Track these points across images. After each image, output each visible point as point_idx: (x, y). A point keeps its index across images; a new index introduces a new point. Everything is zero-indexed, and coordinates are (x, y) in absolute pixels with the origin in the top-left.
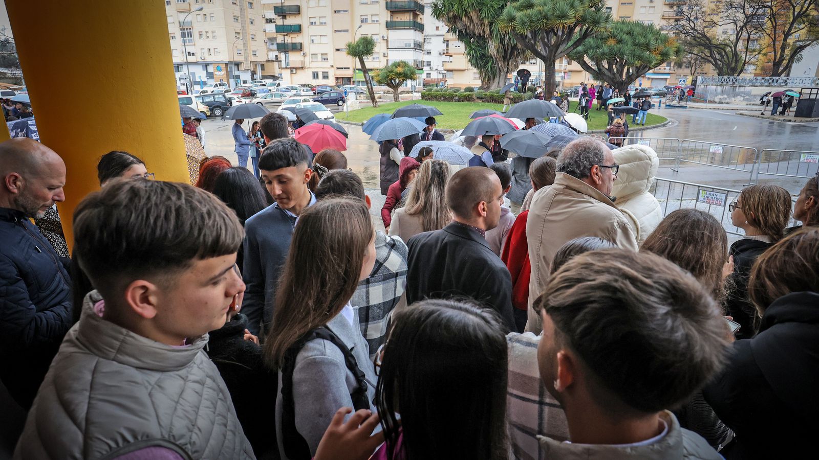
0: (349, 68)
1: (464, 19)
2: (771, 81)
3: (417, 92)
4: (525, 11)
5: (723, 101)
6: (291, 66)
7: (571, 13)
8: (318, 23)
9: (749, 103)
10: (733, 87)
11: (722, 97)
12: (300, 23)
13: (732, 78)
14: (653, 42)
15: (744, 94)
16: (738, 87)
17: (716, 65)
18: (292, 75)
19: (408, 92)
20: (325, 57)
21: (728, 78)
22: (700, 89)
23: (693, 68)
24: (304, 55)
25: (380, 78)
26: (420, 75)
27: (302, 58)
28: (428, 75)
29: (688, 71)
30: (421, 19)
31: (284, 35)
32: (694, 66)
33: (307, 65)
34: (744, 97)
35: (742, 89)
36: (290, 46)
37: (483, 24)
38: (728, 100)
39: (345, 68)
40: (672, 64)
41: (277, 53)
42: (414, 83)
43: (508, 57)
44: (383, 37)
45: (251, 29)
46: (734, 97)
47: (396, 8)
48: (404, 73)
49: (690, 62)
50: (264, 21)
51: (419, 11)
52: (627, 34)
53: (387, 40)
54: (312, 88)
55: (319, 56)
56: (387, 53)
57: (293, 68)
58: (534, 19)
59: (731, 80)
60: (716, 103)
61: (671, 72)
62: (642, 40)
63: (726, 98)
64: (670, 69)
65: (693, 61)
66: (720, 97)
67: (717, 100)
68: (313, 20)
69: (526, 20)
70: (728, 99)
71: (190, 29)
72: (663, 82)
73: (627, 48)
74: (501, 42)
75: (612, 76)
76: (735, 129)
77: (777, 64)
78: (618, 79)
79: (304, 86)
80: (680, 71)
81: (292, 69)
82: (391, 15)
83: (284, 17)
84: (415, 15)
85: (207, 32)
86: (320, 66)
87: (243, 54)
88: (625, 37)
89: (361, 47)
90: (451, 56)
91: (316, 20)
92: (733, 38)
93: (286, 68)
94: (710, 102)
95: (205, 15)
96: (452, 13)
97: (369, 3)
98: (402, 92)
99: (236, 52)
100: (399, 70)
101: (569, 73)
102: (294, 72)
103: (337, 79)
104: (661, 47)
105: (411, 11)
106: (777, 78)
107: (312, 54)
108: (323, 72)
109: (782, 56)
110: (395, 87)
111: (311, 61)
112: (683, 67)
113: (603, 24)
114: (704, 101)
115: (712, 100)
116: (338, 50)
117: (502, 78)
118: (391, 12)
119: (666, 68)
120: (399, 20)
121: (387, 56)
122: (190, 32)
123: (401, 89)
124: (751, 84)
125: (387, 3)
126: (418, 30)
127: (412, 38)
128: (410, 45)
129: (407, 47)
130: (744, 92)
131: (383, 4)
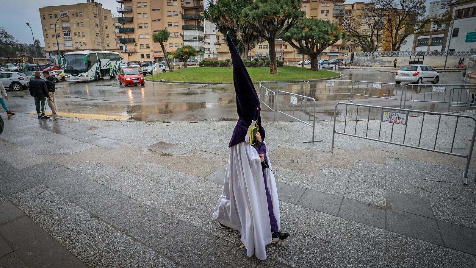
0: (161, 52)
1: (221, 19)
2: (392, 54)
4: (254, 11)
5: (368, 65)
6: (128, 51)
7: (281, 11)
8: (143, 27)
9: (382, 66)
10: (373, 58)
11: (368, 63)
12: (133, 27)
13: (372, 52)
14: (329, 30)
16: (375, 57)
17: (362, 47)
18: (129, 56)
20: (148, 46)
21: (370, 53)
22: (356, 59)
23: (350, 50)
24: (136, 45)
25: (175, 55)
26: (203, 55)
27: (135, 47)
28: (209, 56)
29: (347, 51)
30: (202, 24)
31: (124, 34)
32: (351, 49)
33: (137, 50)
34: (379, 62)
35: (378, 58)
36: (127, 40)
37: (233, 22)
38: (371, 65)
39: (159, 52)
40: (340, 48)
41: (121, 45)
42: (196, 58)
43: (248, 41)
44: (181, 34)
45: (106, 31)
46: (374, 63)
47: (187, 18)
48: (189, 52)
49: (349, 47)
50: (114, 27)
51: (200, 20)
52: (315, 25)
53: (183, 36)
54: (140, 63)
55: (145, 45)
56: (184, 43)
57: (130, 52)
58: (260, 15)
59: (372, 54)
60: (365, 66)
61: (339, 51)
62: (324, 29)
63: (370, 64)
64: (339, 50)
65: (350, 46)
66: (367, 63)
67: (365, 65)
68: (140, 25)
69: (255, 16)
71: (69, 31)
72: (336, 57)
73: (315, 33)
74: (244, 32)
75: (308, 50)
77: (394, 45)
78: (312, 51)
79: (135, 62)
80: (344, 51)
81: (129, 53)
82: (185, 22)
83: (124, 24)
84: (199, 22)
85: (79, 33)
86: (145, 51)
87: (101, 45)
88: (314, 27)
89: (161, 36)
90: (220, 45)
91: (143, 26)
92: (370, 33)
93: (125, 52)
94: (362, 66)
95: (78, 23)
96: (215, 16)
97: (172, 15)
98: (188, 65)
99: (96, 44)
100: (186, 50)
101: (286, 53)
102: (130, 55)
104: (334, 32)
105: (196, 20)
106: (395, 52)
107: (140, 44)
108: (147, 54)
109: (396, 41)
110: (185, 60)
111: (140, 48)
112: (345, 49)
113: (301, 18)
114: (359, 65)
115: (363, 64)
117: (246, 53)
118: (185, 20)
119: (337, 49)
120: (189, 24)
121: (183, 45)
122: (69, 33)
123: (188, 62)
124: (382, 55)
125: (182, 15)
126: (201, 30)
127: (197, 35)
128: (196, 38)
129: (195, 39)
130: (379, 60)
131: (180, 16)
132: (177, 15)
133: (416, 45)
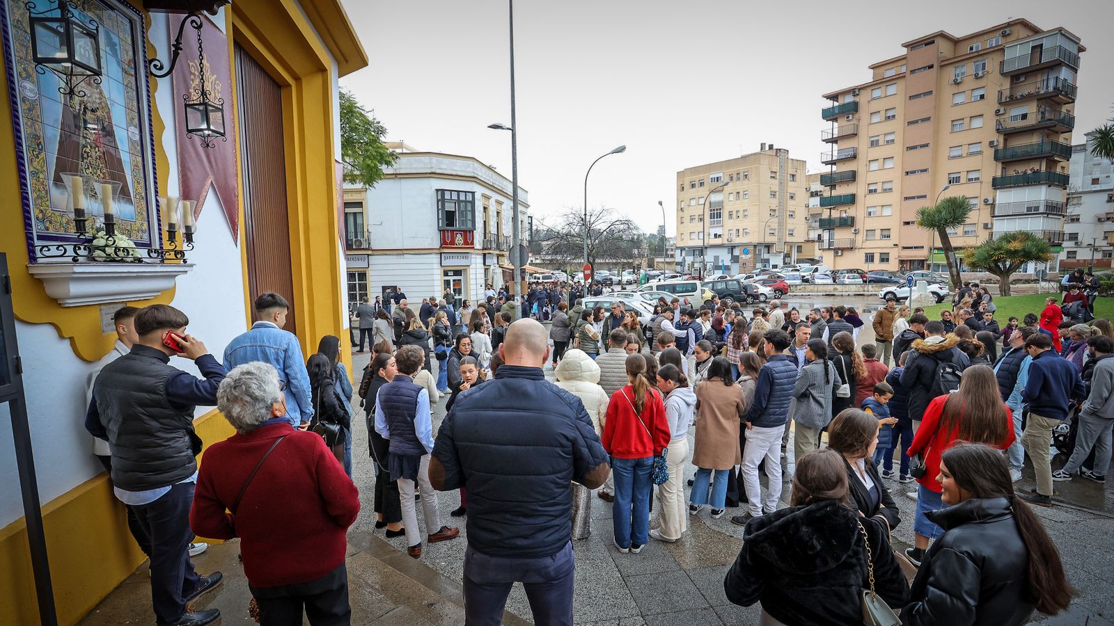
0: (923, 247)
3: (1046, 280)
6: (836, 246)
8: (879, 190)
12: (854, 192)
18: (837, 258)
19: (1028, 281)
20: (886, 233)
24: (856, 232)
25: (975, 260)
26: (1055, 255)
27: (853, 237)
28: (1072, 254)
30: (1063, 168)
31: (830, 209)
33: (859, 244)
36: (837, 223)
39: (915, 248)
41: (820, 232)
42: (1041, 266)
44: (986, 201)
45: (791, 205)
47: (1013, 157)
48: (1024, 250)
50: (809, 194)
51: (1059, 156)
53: (993, 205)
54: (862, 275)
55: (878, 233)
56: (992, 224)
57: (839, 249)
68: (872, 187)
71: (720, 209)
79: (851, 271)
81: (836, 250)
82: (1003, 168)
83: (833, 187)
84: (1052, 163)
85: (737, 212)
86: (877, 245)
87: (776, 234)
89: (943, 214)
91: (879, 187)
93: (829, 249)
95: (739, 193)
97: (965, 155)
98: (1016, 281)
99: (768, 231)
100: (1015, 245)
102: (840, 254)
103: (902, 262)
105: (1043, 158)
107: (867, 231)
108: (881, 254)
110: (1005, 273)
111: (864, 239)
116: (907, 223)
118: (1003, 163)
120: (1018, 173)
121: (991, 228)
122: (720, 213)
123: (1014, 276)
125: (996, 151)
126: (1056, 185)
127: (1043, 198)
128: (1037, 208)
129: (1032, 211)
131: (990, 153)
132: (980, 153)
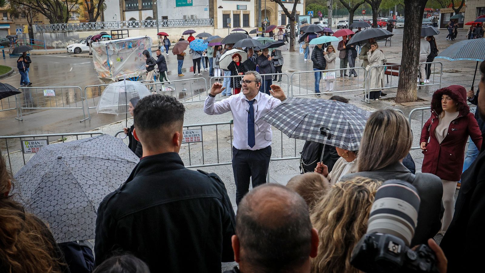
2: (90, 26)
5: (60, 46)
10: (63, 33)
11: (57, 42)
13: (60, 25)
15: (74, 38)
16: (67, 33)
17: (45, 14)
21: (58, 25)
22: (37, 36)
23: (29, 17)
29: (25, 20)
32: (29, 16)
34: (74, 41)
35: (71, 34)
38: (63, 45)
40: (9, 15)
46: (67, 41)
49: (24, 12)
59: (60, 27)
60: (54, 48)
61: (9, 22)
63: (61, 43)
64: (8, 19)
65: (27, 11)
66: (56, 42)
67: (54, 45)
70: (63, 43)
72: (5, 32)
76: (71, 70)
77: (91, 11)
80: (18, 21)
94: (49, 48)
106: (94, 23)
112: (20, 17)
114: (44, 48)
115: (50, 45)
119: (4, 18)
124: (77, 29)
130: (72, 37)
133: (124, 10)
